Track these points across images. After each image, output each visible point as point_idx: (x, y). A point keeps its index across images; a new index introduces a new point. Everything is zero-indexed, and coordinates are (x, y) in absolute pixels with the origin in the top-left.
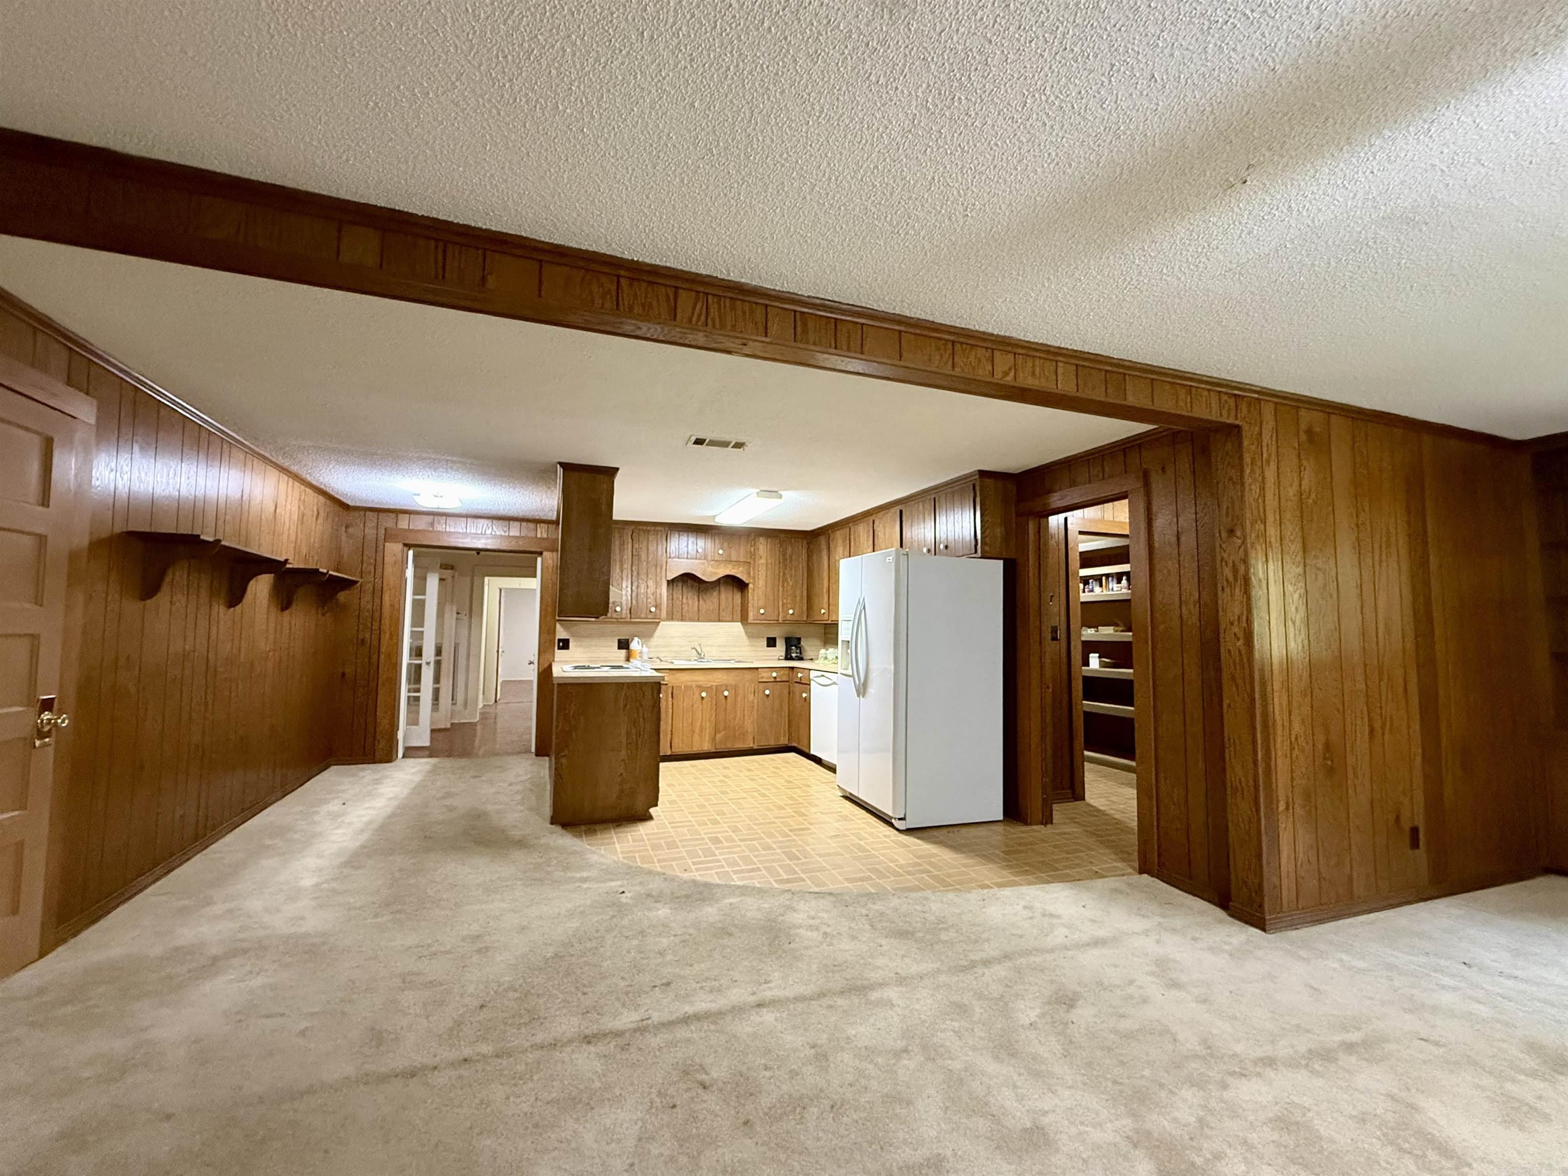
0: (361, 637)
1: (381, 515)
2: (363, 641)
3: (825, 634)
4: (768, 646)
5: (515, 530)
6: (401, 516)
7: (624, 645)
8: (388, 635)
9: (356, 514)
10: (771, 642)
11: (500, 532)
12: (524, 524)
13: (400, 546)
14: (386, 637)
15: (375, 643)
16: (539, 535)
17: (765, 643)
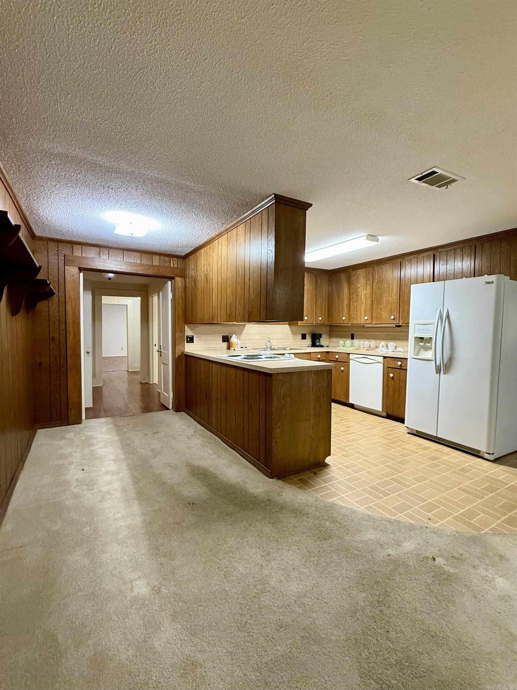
0: (51, 336)
1: (60, 244)
2: (53, 338)
3: (330, 331)
4: (302, 339)
5: (156, 261)
6: (75, 246)
7: (226, 339)
8: (72, 334)
9: (42, 243)
10: (304, 337)
11: (145, 262)
12: (162, 257)
13: (77, 270)
14: (70, 336)
15: (63, 341)
16: (172, 266)
17: (301, 337)
